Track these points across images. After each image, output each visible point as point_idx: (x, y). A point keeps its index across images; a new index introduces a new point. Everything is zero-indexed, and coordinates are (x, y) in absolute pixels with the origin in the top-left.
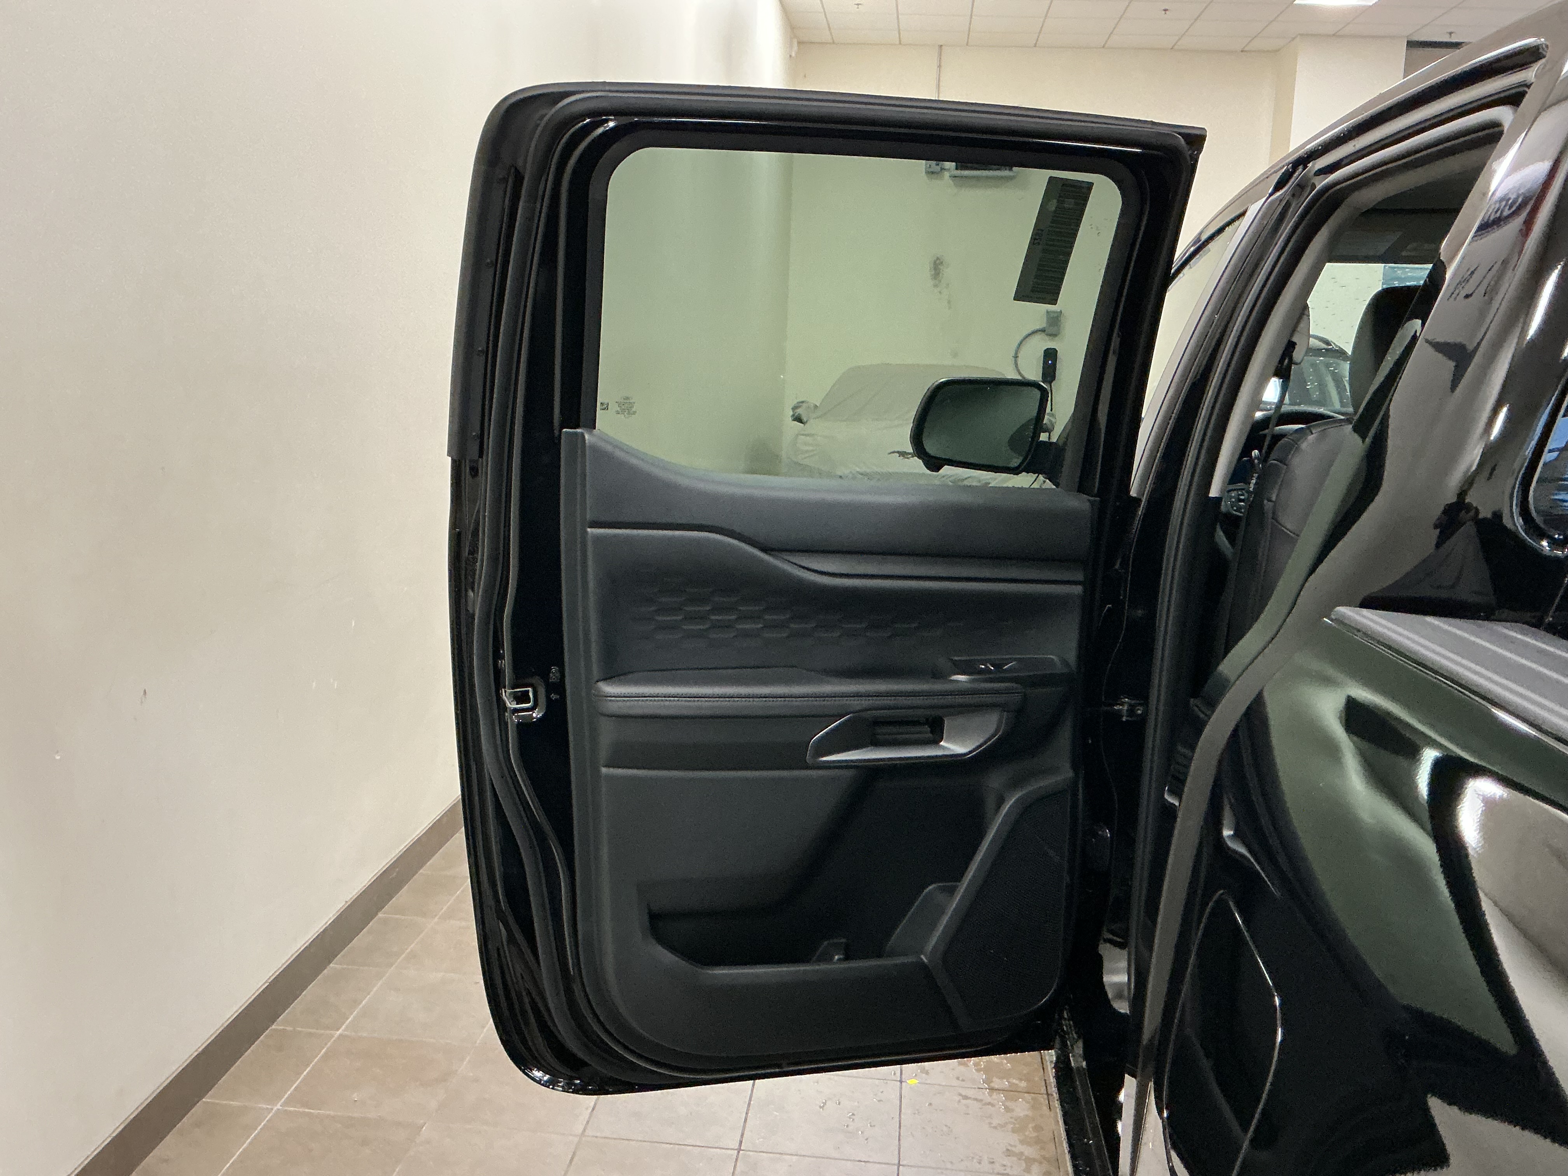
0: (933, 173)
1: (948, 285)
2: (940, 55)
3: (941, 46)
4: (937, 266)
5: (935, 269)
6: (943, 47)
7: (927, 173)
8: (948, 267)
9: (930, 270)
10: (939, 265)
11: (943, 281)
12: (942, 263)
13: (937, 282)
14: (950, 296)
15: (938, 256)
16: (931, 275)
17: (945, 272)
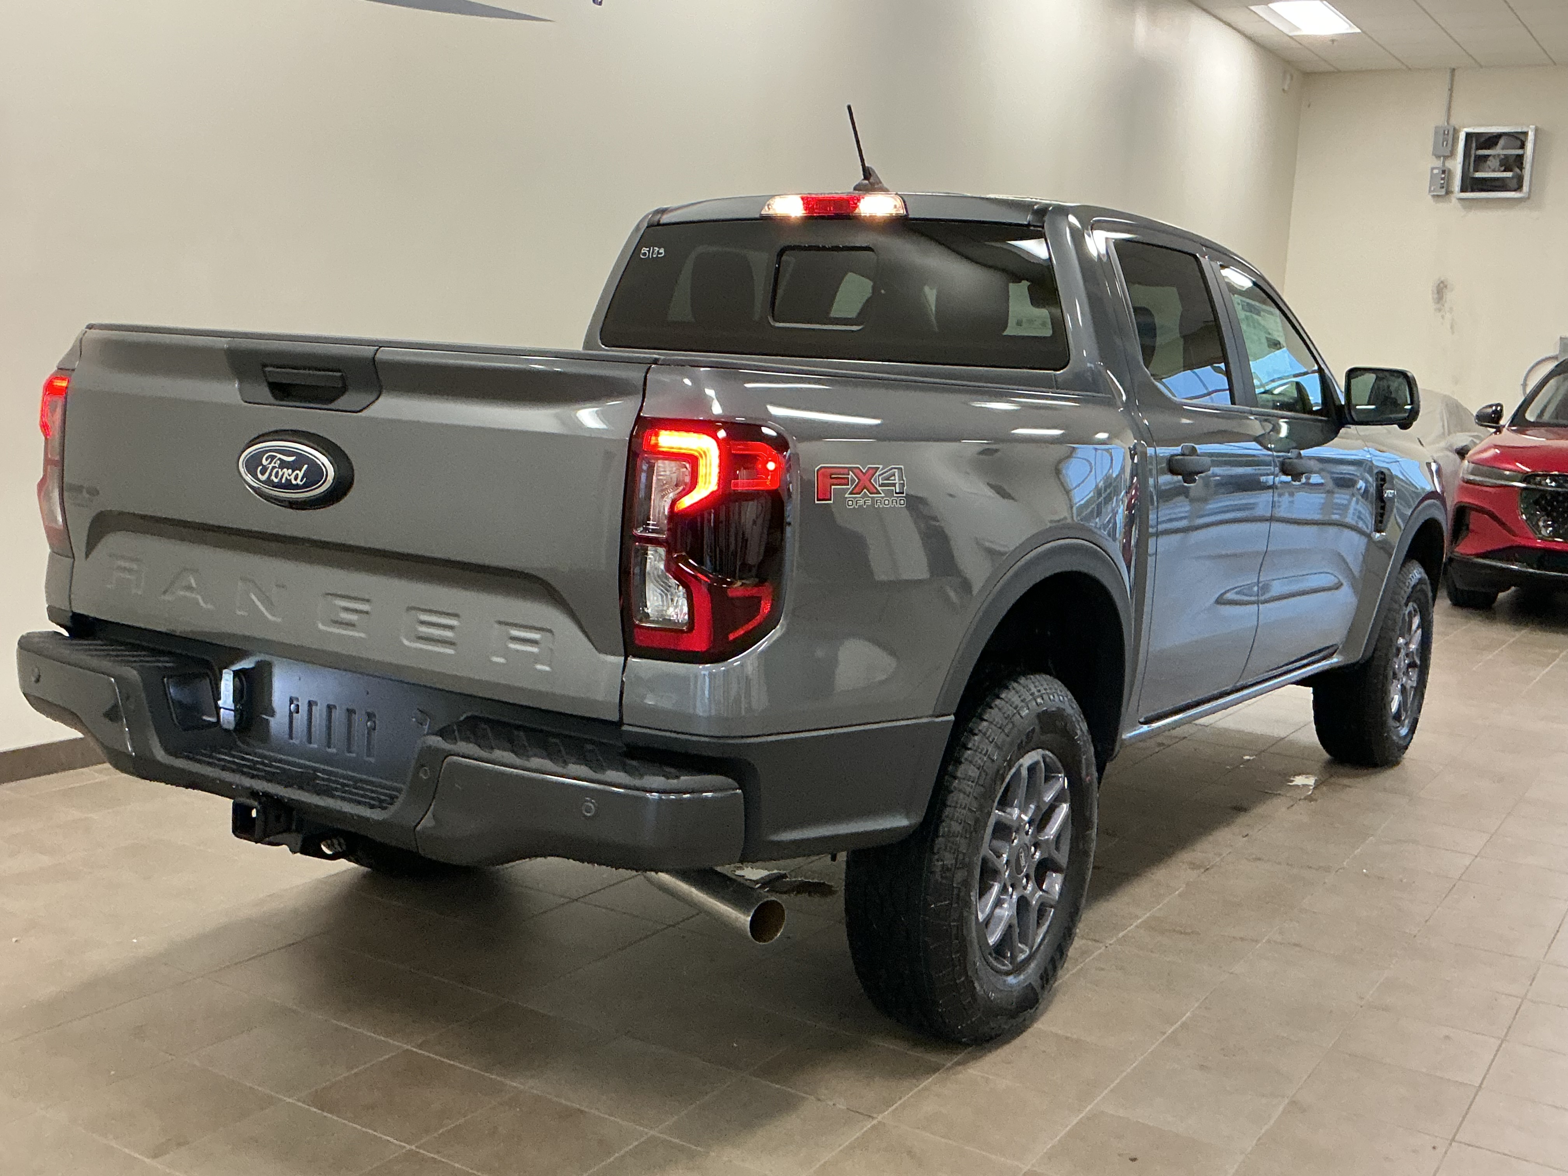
0: (1439, 196)
1: (1451, 309)
2: (1452, 78)
3: (1454, 70)
5: (1438, 293)
8: (1452, 290)
9: (1433, 293)
10: (1442, 289)
11: (1446, 305)
12: (1446, 287)
13: (1438, 306)
14: (1453, 319)
15: (1442, 279)
16: (1433, 298)
17: (1449, 296)
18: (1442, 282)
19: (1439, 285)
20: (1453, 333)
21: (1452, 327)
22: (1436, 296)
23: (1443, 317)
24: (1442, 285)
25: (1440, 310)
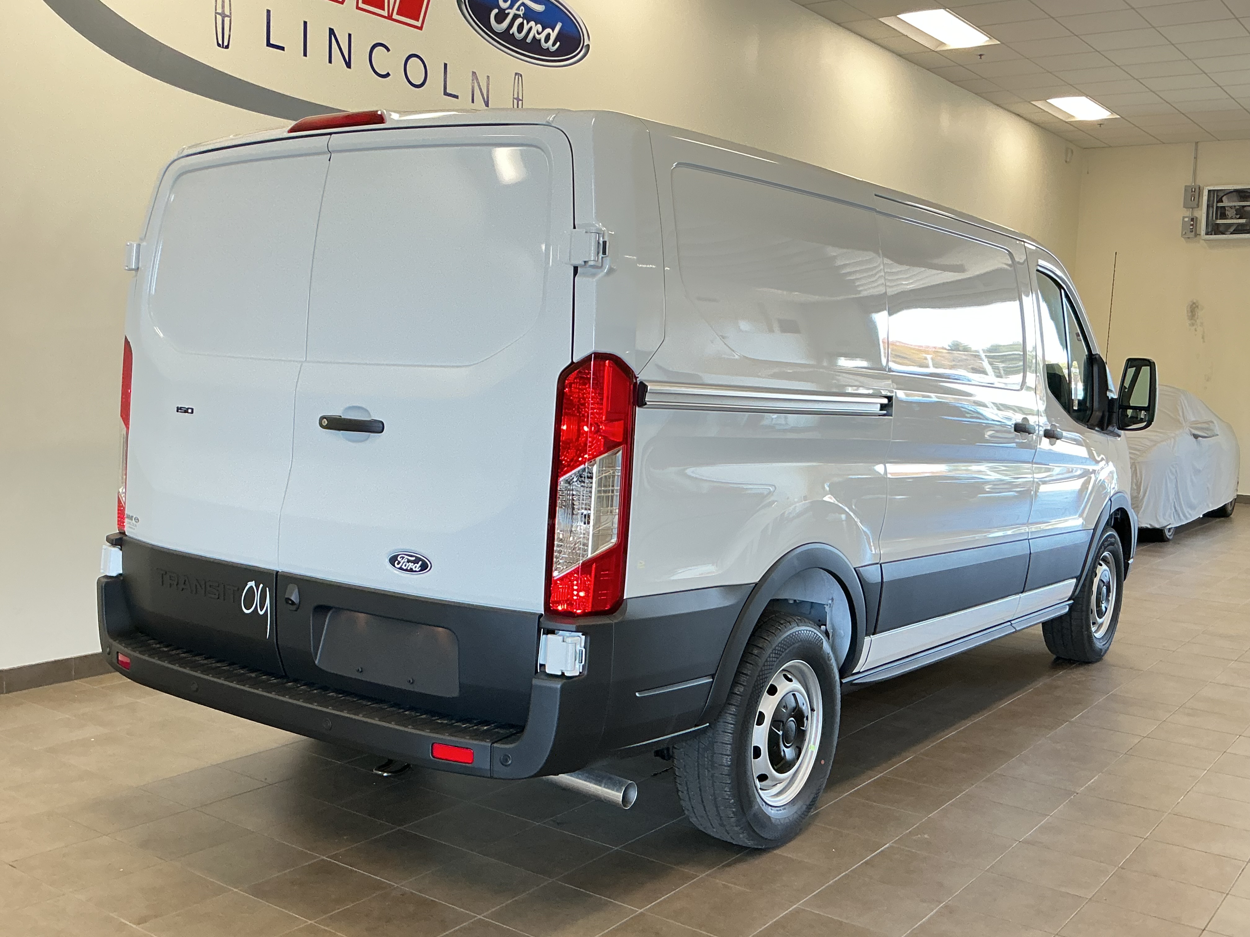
0: (1189, 238)
1: (1202, 324)
2: (1196, 150)
3: (1198, 142)
4: (1193, 309)
5: (1192, 312)
6: (1199, 143)
7: (1183, 238)
8: (1202, 309)
10: (1195, 308)
11: (1197, 321)
13: (1192, 321)
14: (1204, 331)
15: (1195, 301)
16: (1188, 316)
17: (1200, 313)
19: (1192, 306)
20: (1204, 342)
21: (1203, 338)
22: (1190, 314)
23: (1196, 330)
25: (1193, 325)
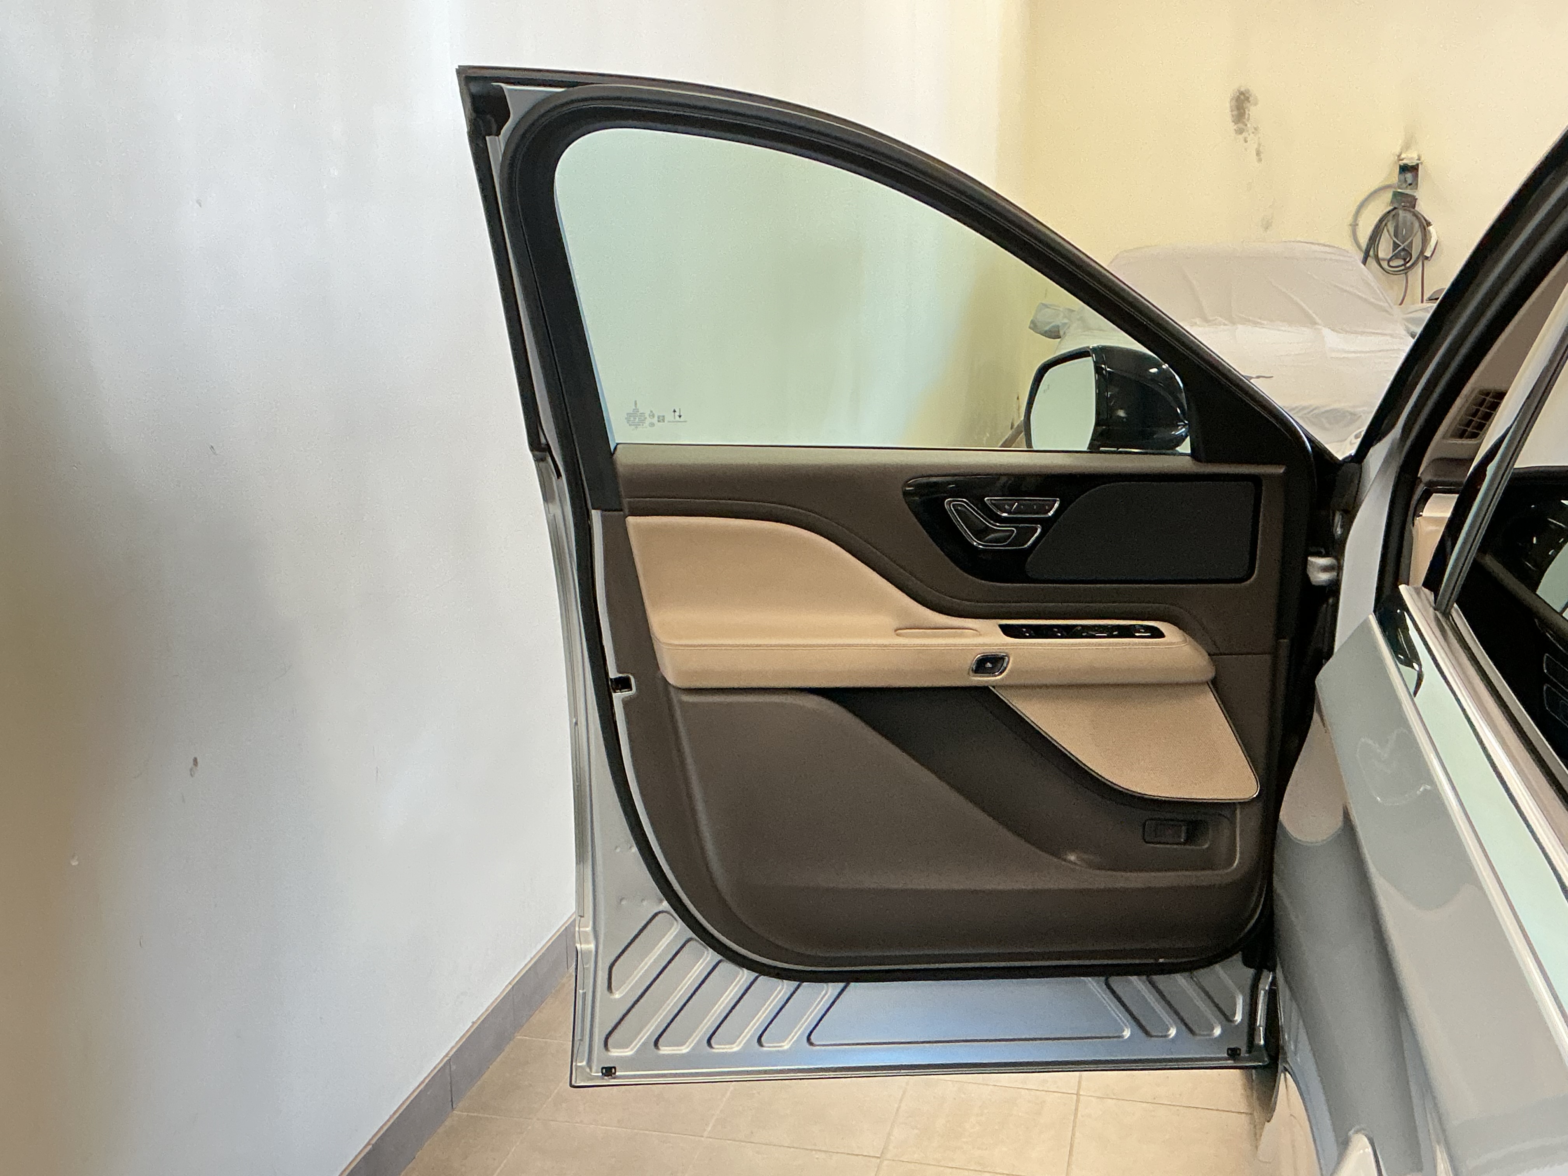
1: (1256, 129)
4: (1241, 103)
5: (1238, 108)
8: (1256, 104)
9: (1232, 111)
10: (1243, 101)
11: (1248, 125)
12: (1247, 99)
13: (1241, 125)
14: (1259, 145)
15: (1242, 89)
16: (1233, 116)
17: (1253, 111)
18: (1242, 93)
19: (1239, 97)
20: (1260, 160)
21: (1258, 153)
22: (1235, 113)
23: (1246, 141)
24: (1242, 97)
25: (1240, 131)
